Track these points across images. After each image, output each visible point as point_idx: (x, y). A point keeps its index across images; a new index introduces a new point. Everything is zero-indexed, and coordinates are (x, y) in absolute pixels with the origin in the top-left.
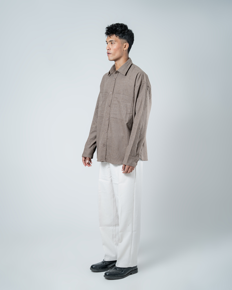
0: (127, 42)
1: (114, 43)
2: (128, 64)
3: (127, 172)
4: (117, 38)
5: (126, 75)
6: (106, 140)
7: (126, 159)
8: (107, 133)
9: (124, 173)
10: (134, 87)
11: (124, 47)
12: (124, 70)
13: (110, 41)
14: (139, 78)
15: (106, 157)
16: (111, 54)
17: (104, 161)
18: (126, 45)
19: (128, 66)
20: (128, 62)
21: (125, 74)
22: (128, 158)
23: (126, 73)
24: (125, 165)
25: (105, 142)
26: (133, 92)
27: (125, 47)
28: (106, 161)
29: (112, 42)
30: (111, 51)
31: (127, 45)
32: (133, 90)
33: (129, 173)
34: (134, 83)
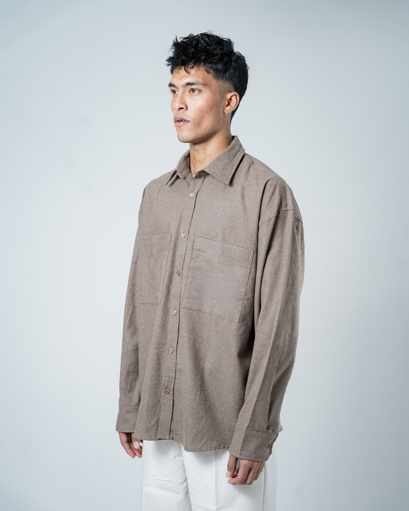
0: (233, 89)
1: (200, 91)
2: (234, 151)
3: (244, 481)
4: (210, 77)
5: (231, 183)
6: (172, 374)
7: (237, 439)
8: (174, 354)
9: (234, 484)
10: (257, 220)
11: (227, 103)
12: (224, 170)
13: (189, 84)
14: (273, 194)
15: (173, 427)
16: (189, 123)
17: (167, 437)
18: (231, 99)
19: (235, 160)
20: (233, 148)
21: (229, 181)
22: (242, 436)
23: (230, 177)
24: (237, 459)
25: (168, 381)
26: (255, 236)
27: (229, 104)
28: (173, 439)
29: (193, 87)
30: (190, 114)
31: (234, 98)
32: (256, 230)
33: (251, 483)
34: (257, 210)
